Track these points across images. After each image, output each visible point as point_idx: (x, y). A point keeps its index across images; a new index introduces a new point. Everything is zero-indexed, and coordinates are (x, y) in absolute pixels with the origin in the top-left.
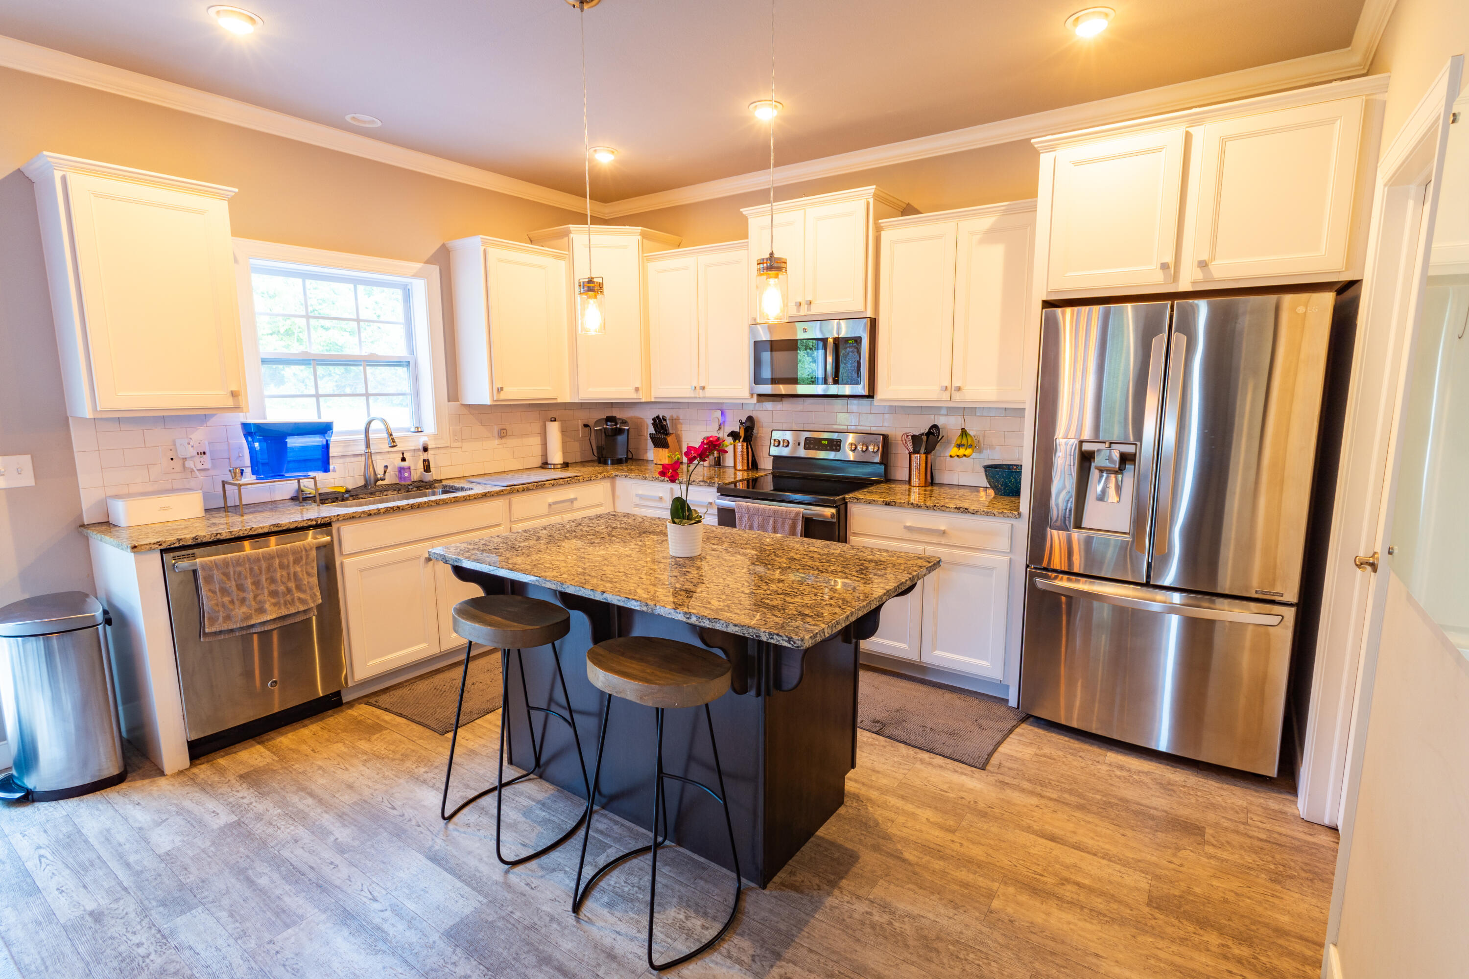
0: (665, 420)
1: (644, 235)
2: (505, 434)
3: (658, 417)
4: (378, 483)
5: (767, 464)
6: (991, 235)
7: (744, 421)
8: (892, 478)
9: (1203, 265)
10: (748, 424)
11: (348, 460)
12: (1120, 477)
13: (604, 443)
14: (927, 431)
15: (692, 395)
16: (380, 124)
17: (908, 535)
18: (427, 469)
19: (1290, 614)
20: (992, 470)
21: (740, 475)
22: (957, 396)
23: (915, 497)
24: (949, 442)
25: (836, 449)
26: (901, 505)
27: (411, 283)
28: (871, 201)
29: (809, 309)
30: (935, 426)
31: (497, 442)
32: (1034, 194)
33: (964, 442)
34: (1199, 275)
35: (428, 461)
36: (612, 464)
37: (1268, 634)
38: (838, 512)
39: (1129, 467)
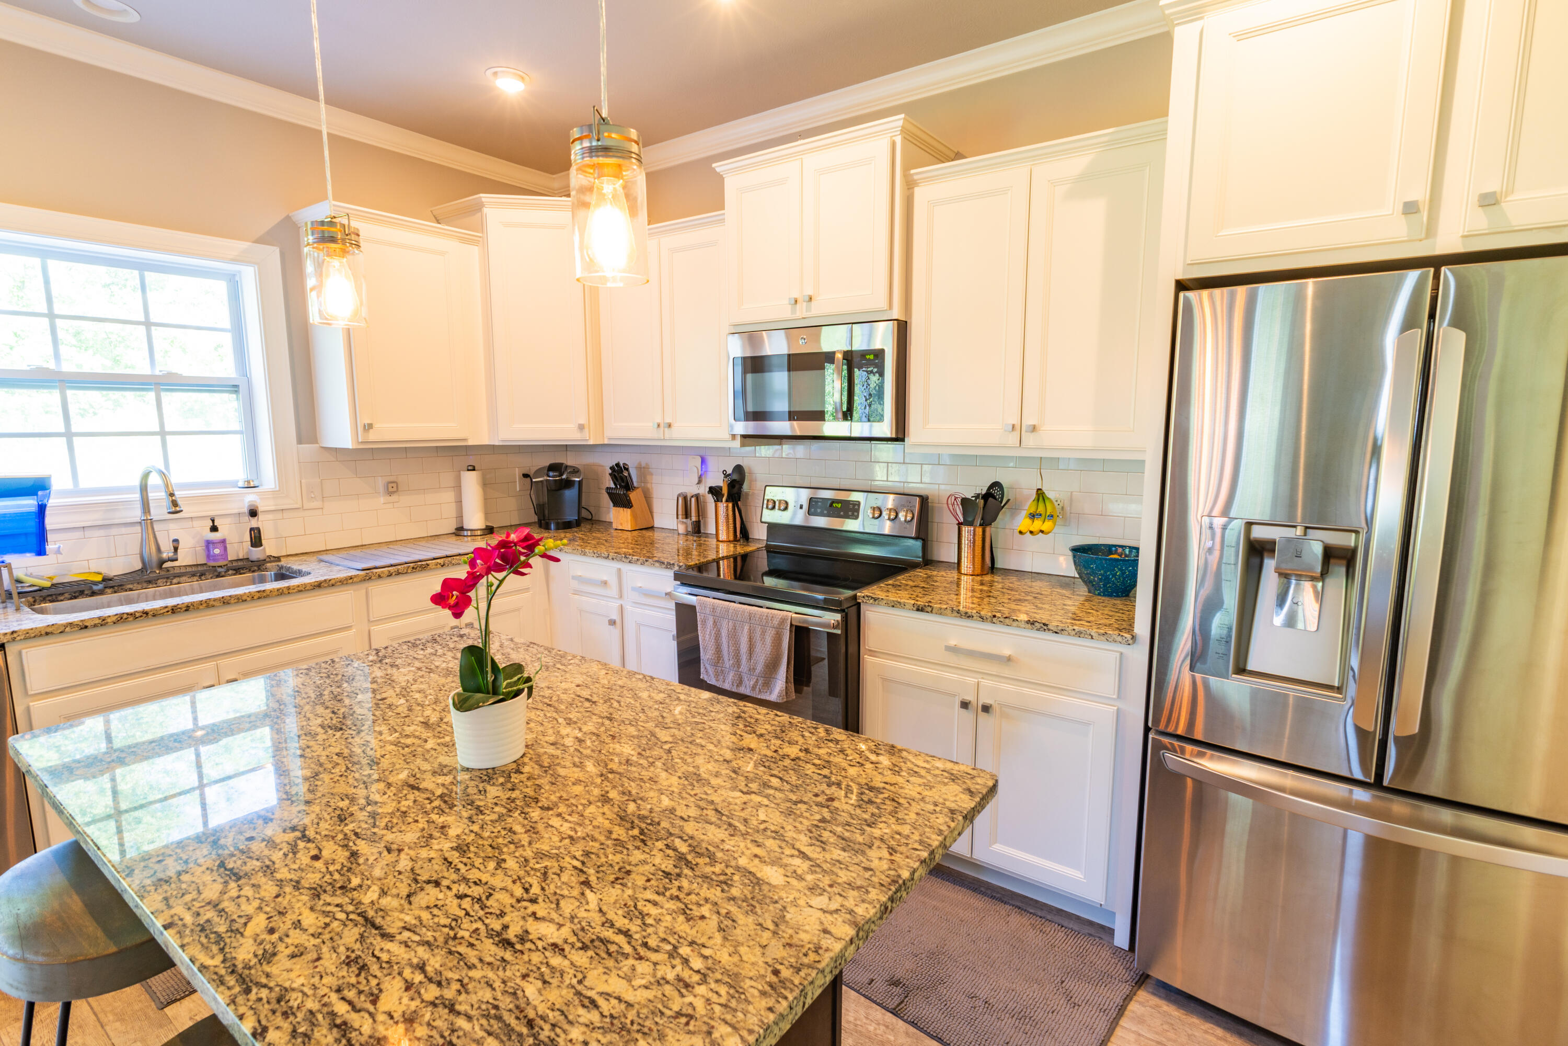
0: (627, 469)
2: (395, 489)
3: (618, 465)
4: (165, 565)
5: (760, 533)
6: (1086, 184)
7: (729, 471)
8: (936, 558)
10: (735, 477)
11: (114, 531)
12: (1320, 584)
13: (546, 499)
14: (984, 492)
15: (656, 436)
17: (952, 659)
18: (256, 541)
20: (1085, 553)
21: (724, 550)
22: (1030, 440)
23: (965, 600)
24: (1016, 510)
25: (853, 515)
26: (940, 612)
27: (240, 272)
28: (898, 140)
29: (809, 309)
30: (996, 485)
31: (382, 500)
32: (1162, 111)
33: (1041, 509)
35: (258, 529)
36: (558, 528)
38: (845, 619)
39: (1340, 570)
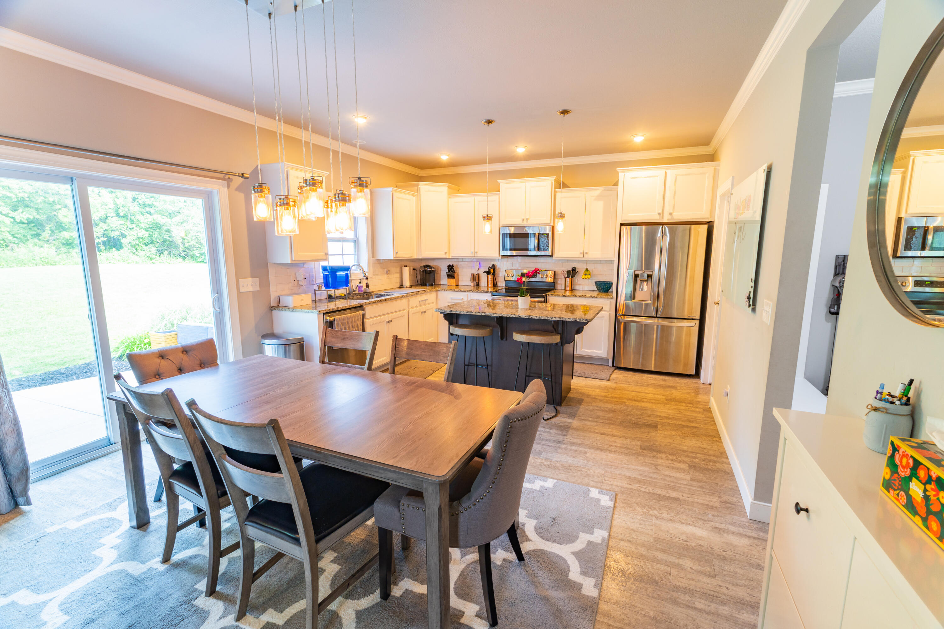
0: (454, 266)
1: (449, 187)
2: (389, 273)
3: (451, 265)
4: (354, 293)
5: (502, 284)
6: (599, 198)
7: (491, 266)
8: (557, 288)
9: (671, 214)
10: (493, 268)
12: (647, 283)
13: (424, 276)
14: (571, 269)
15: (471, 255)
16: (365, 142)
18: (368, 287)
19: (697, 322)
20: (598, 284)
21: (490, 289)
22: (586, 256)
23: (567, 294)
24: (580, 273)
26: (569, 296)
28: (553, 182)
29: (527, 222)
30: (574, 267)
31: (386, 276)
33: (587, 273)
34: (670, 217)
35: (368, 283)
36: (429, 286)
37: (690, 330)
38: (545, 300)
39: (650, 279)
